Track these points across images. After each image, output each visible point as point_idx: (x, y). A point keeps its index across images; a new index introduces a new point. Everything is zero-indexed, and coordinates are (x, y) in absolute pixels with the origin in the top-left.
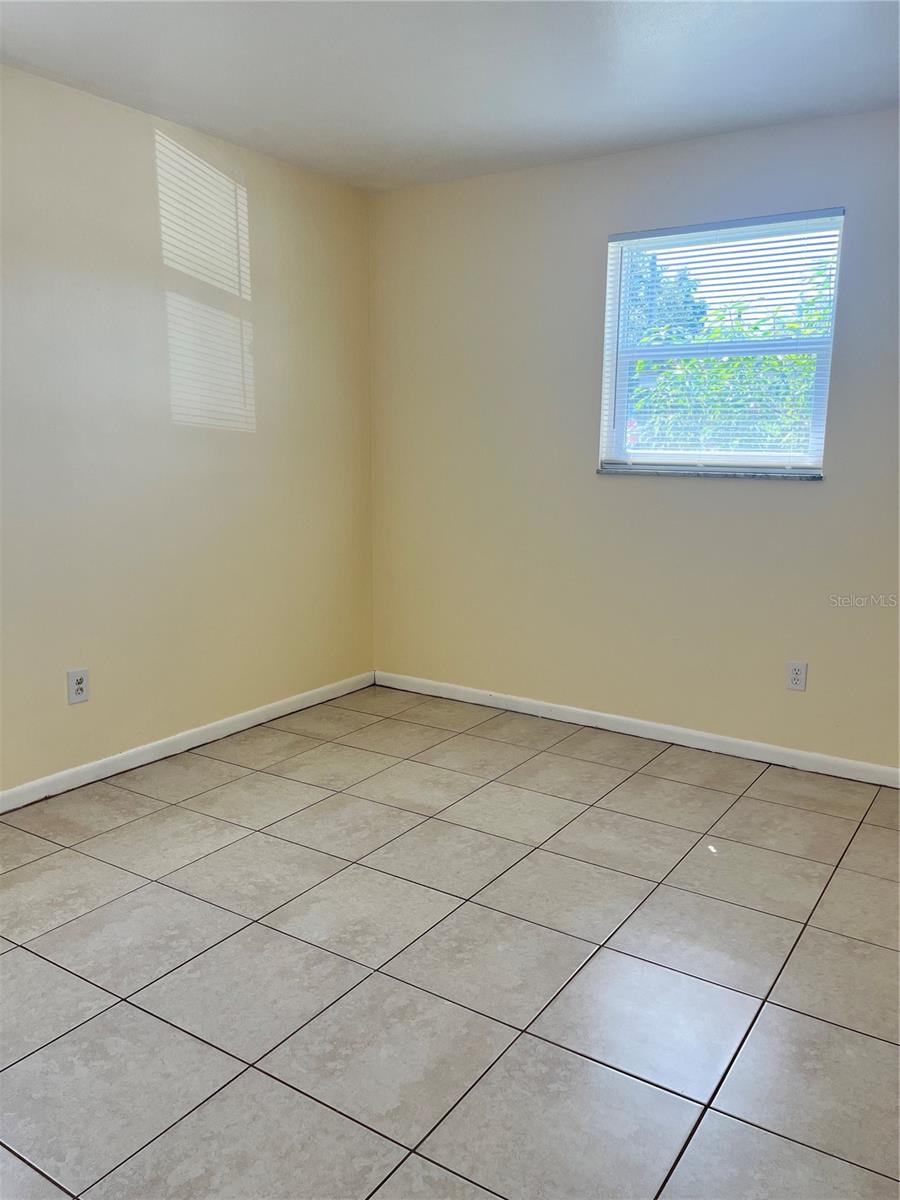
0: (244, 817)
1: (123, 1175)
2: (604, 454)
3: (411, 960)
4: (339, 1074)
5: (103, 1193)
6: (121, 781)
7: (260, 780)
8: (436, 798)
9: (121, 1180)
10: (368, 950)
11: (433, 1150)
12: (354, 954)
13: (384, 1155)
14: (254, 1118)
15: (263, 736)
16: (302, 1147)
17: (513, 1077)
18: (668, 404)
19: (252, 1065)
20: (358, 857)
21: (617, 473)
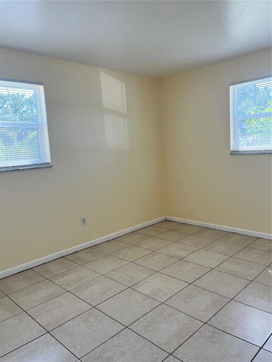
0: (128, 258)
1: (92, 354)
2: (232, 148)
3: (173, 300)
4: (151, 331)
5: (86, 358)
6: (95, 247)
7: (132, 248)
8: (183, 254)
9: (91, 355)
10: (160, 297)
11: (176, 354)
12: (156, 298)
13: (162, 355)
14: (127, 341)
15: (134, 235)
16: (140, 350)
17: (201, 336)
18: (258, 130)
19: (127, 327)
20: (159, 270)
21: (236, 154)
